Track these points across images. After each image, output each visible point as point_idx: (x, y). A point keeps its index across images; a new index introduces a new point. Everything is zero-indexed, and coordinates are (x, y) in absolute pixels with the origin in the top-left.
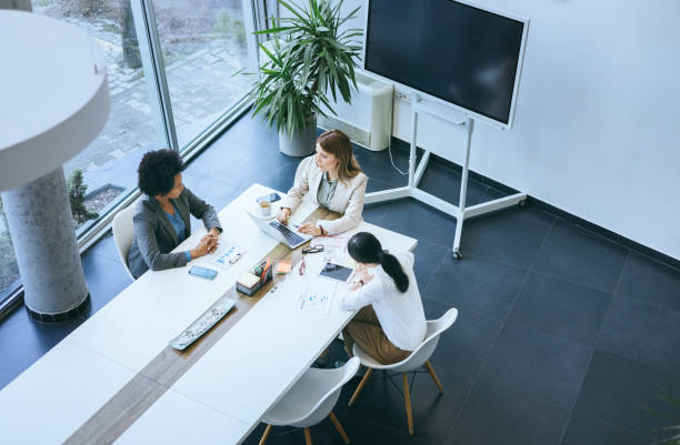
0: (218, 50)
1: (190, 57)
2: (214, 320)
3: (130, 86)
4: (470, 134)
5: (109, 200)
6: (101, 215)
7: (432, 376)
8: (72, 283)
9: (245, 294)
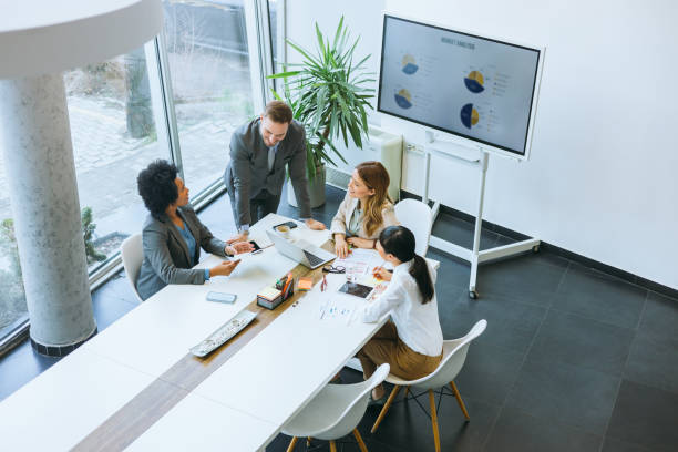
0: (221, 122)
1: (195, 127)
2: (235, 331)
3: (133, 152)
4: (484, 172)
5: (115, 246)
6: (109, 257)
7: (458, 398)
8: (81, 313)
9: (266, 308)
